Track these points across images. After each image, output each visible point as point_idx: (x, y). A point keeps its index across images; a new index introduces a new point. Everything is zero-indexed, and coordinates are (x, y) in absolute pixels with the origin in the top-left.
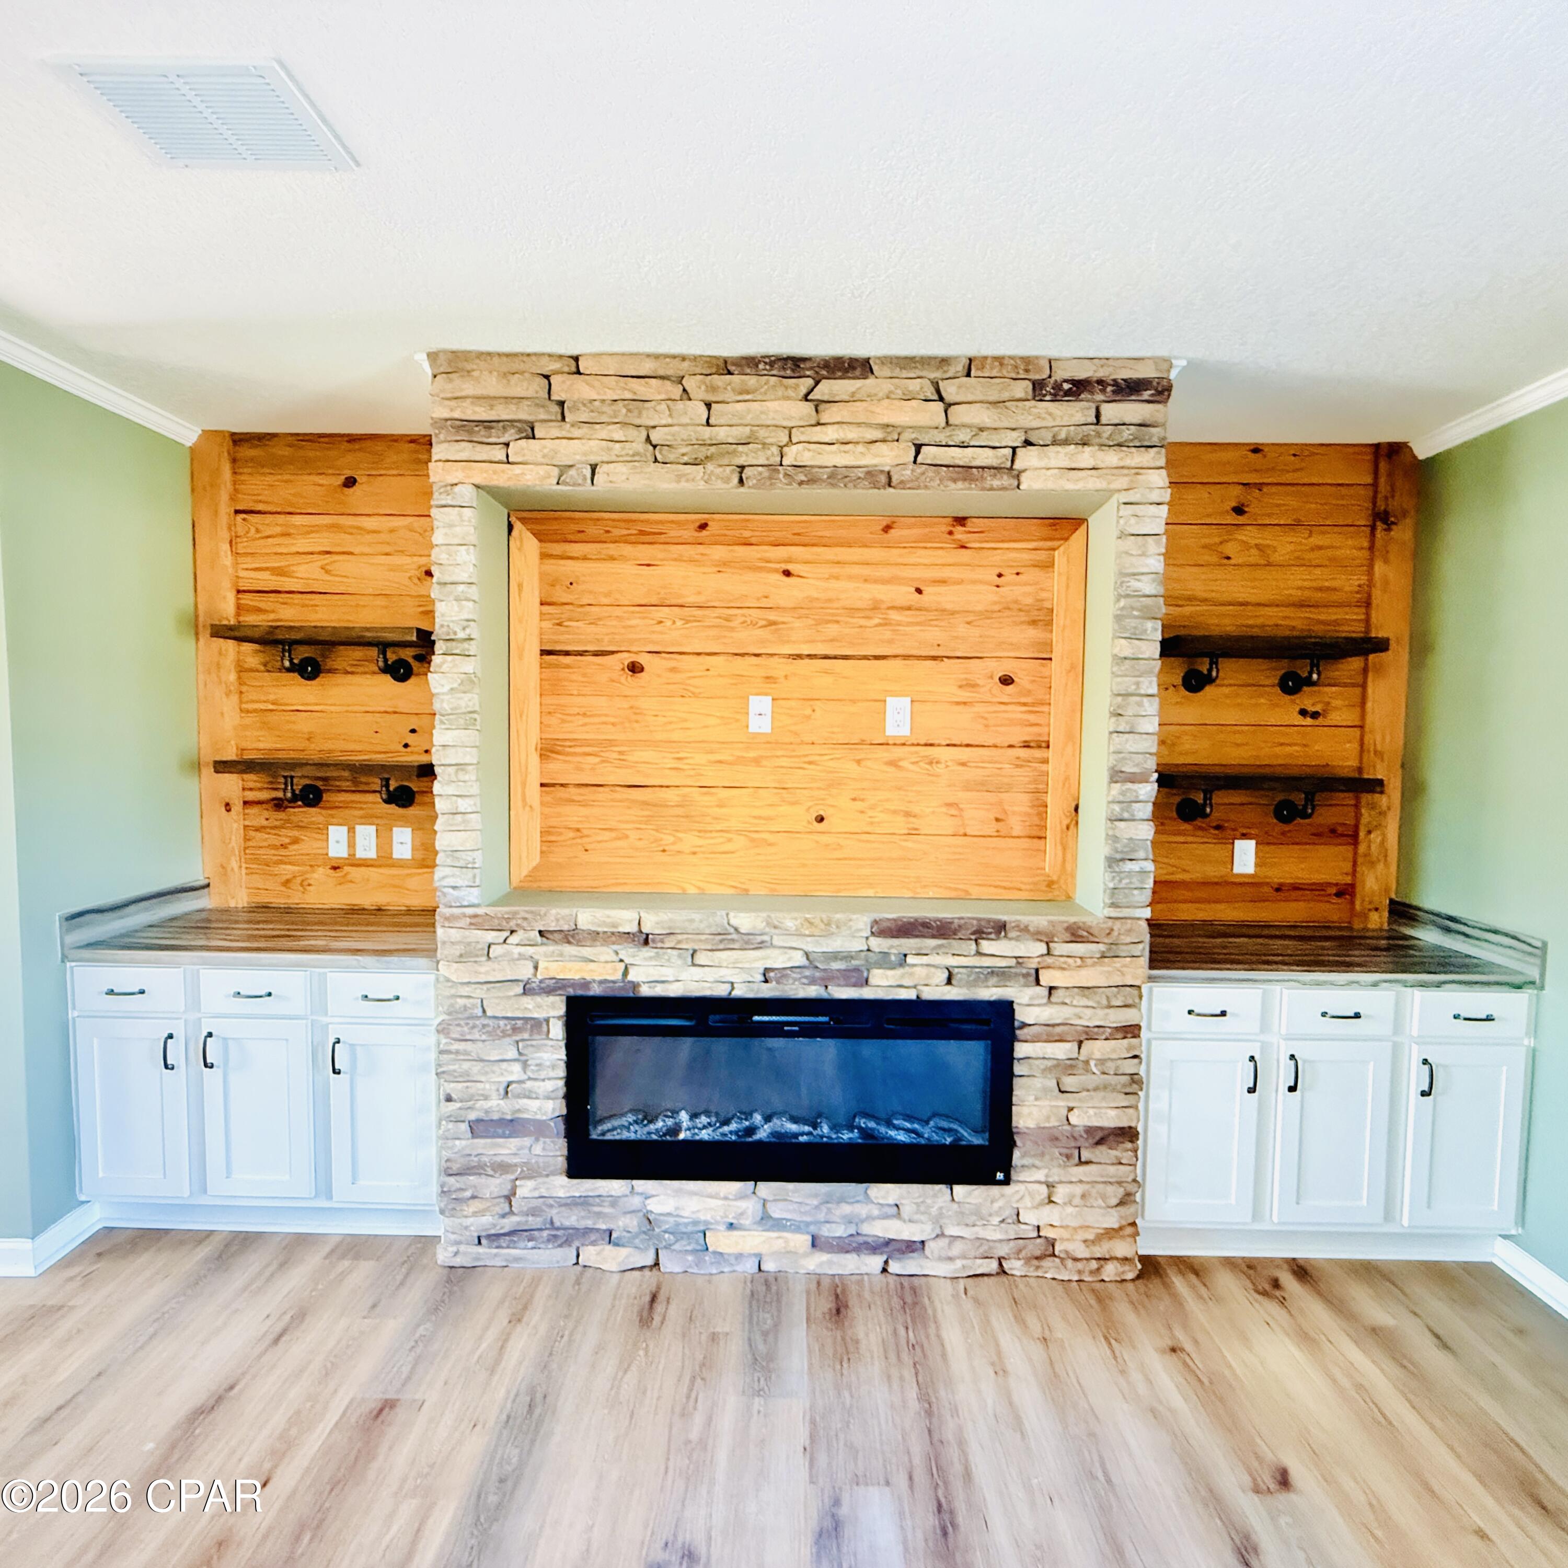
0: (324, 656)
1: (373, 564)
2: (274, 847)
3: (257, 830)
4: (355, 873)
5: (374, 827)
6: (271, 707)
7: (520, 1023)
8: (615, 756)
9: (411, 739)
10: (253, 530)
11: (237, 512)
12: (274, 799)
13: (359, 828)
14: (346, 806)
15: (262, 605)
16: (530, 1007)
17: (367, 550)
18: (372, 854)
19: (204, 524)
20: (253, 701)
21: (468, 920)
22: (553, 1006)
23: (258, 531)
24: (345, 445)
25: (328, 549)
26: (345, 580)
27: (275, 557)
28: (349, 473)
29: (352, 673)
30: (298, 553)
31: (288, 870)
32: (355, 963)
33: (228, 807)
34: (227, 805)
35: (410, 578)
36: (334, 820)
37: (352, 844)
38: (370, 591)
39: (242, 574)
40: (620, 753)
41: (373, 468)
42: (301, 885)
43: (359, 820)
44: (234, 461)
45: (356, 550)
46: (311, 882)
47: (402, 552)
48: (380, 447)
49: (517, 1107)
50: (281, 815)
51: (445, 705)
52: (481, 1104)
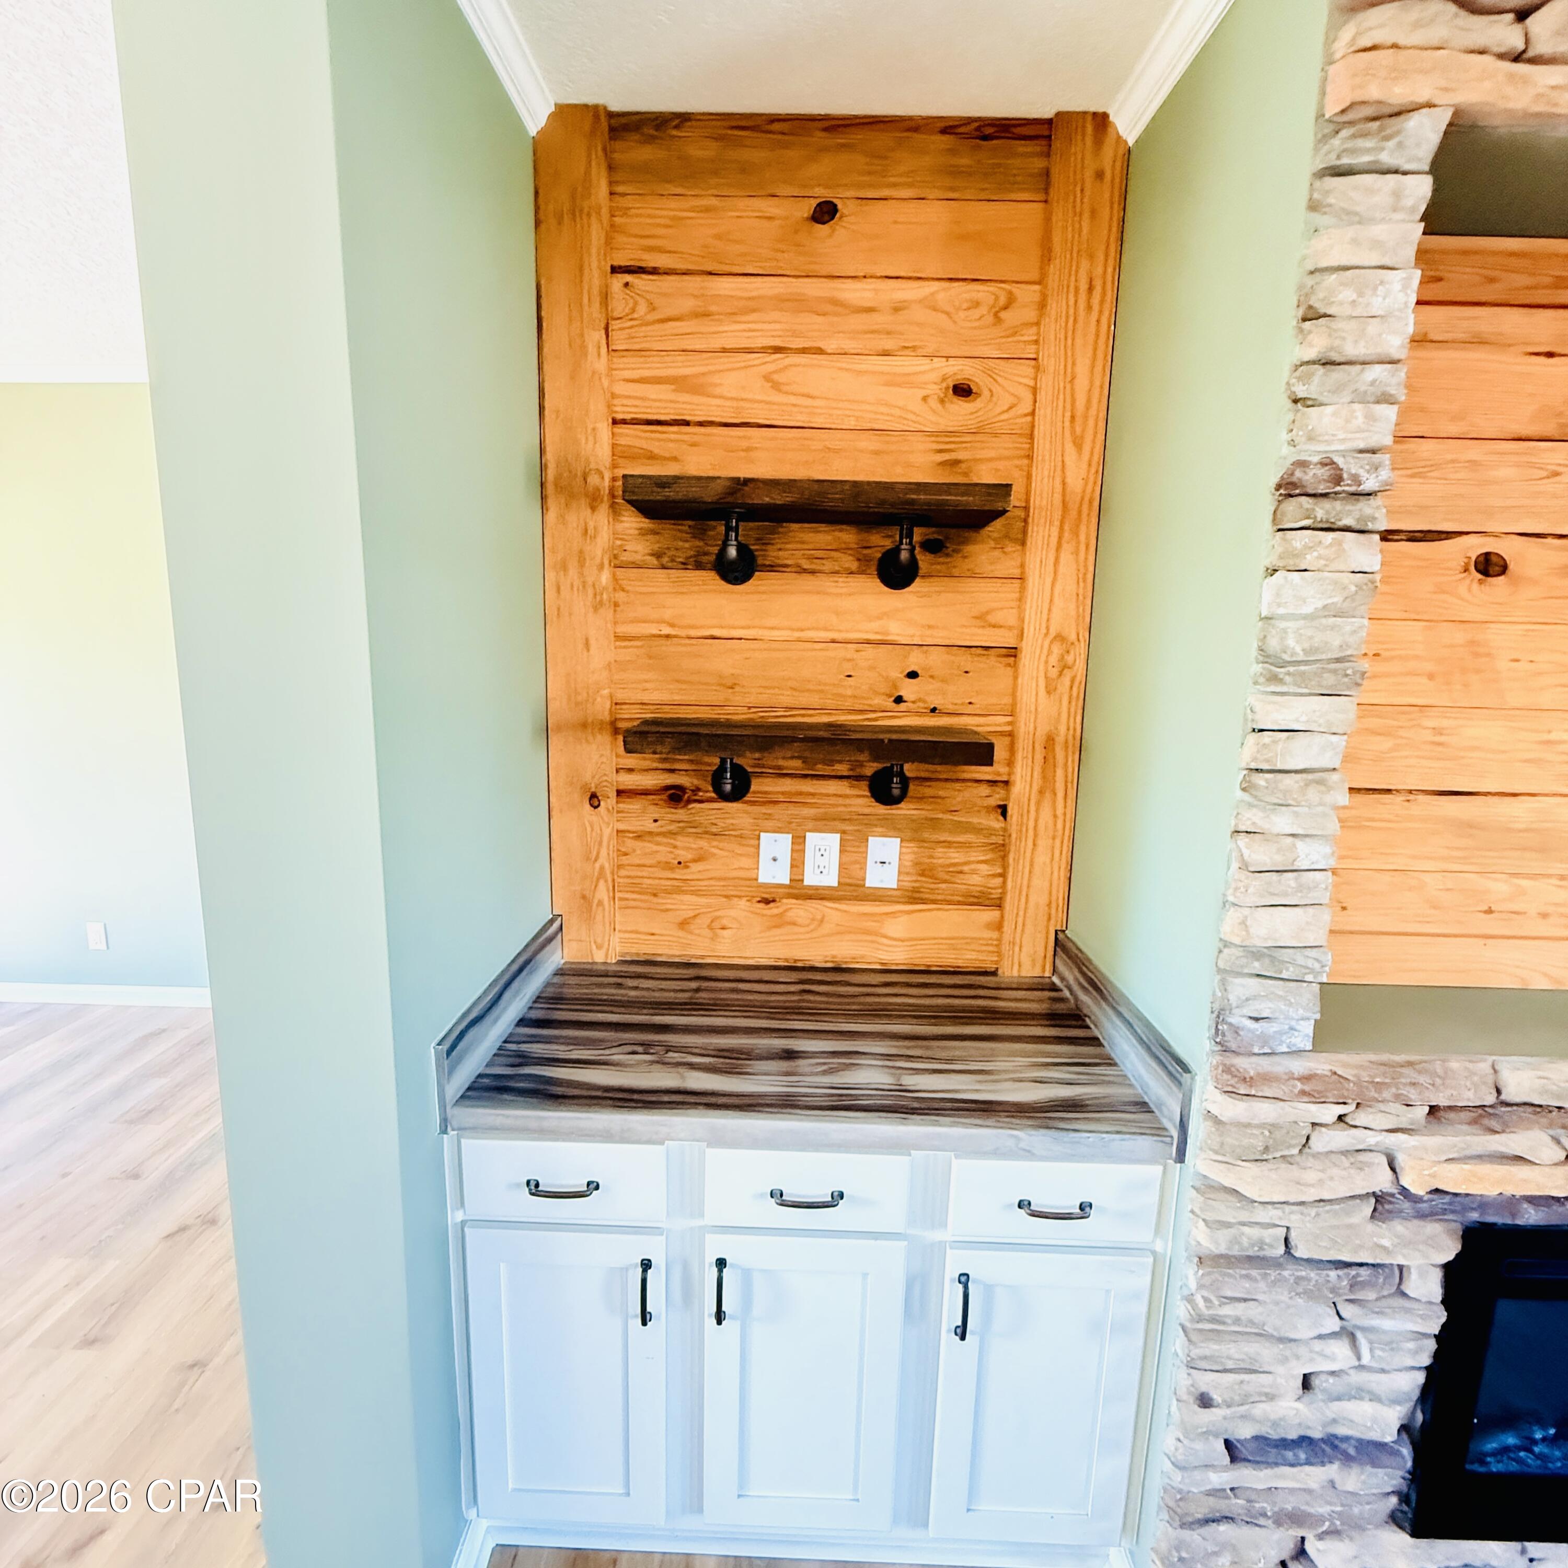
0: (764, 542)
1: (860, 373)
2: (667, 866)
3: (639, 836)
4: (800, 911)
5: (837, 836)
6: (666, 630)
7: (1364, 1273)
8: (1428, 736)
9: (908, 689)
10: (642, 309)
11: (615, 270)
12: (667, 788)
13: (812, 839)
14: (791, 800)
15: (656, 448)
16: (1386, 1242)
17: (849, 345)
18: (831, 880)
19: (558, 292)
20: (633, 621)
21: (1299, 1086)
22: (1431, 1242)
23: (652, 308)
24: (819, 138)
25: (778, 342)
26: (809, 402)
27: (681, 358)
28: (823, 193)
29: (813, 572)
30: (724, 350)
31: (686, 904)
32: (1010, 1143)
33: (594, 799)
34: (593, 796)
35: (925, 399)
36: (769, 824)
37: (797, 863)
38: (852, 424)
39: (620, 389)
40: (1438, 731)
41: (871, 186)
42: (710, 927)
43: (810, 825)
44: (611, 168)
45: (830, 345)
46: (725, 922)
47: (914, 348)
48: (881, 140)
49: (1330, 1415)
50: (681, 814)
51: (1291, 642)
52: (1260, 1410)
